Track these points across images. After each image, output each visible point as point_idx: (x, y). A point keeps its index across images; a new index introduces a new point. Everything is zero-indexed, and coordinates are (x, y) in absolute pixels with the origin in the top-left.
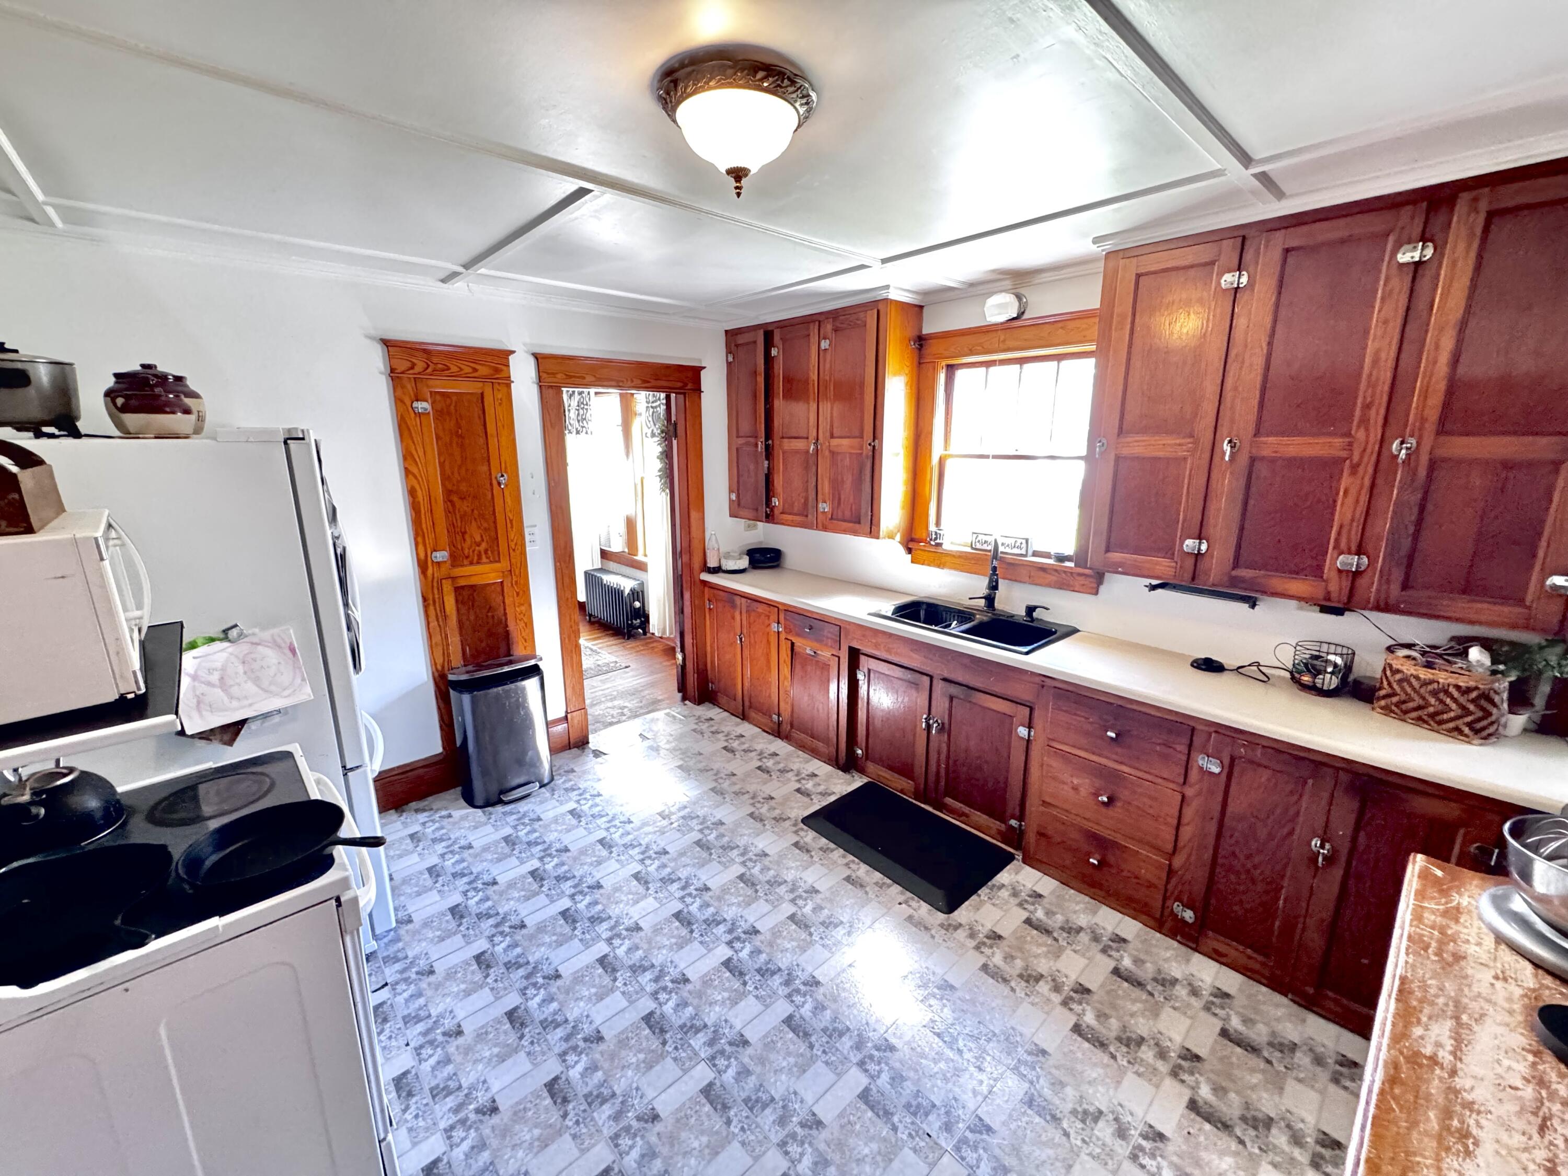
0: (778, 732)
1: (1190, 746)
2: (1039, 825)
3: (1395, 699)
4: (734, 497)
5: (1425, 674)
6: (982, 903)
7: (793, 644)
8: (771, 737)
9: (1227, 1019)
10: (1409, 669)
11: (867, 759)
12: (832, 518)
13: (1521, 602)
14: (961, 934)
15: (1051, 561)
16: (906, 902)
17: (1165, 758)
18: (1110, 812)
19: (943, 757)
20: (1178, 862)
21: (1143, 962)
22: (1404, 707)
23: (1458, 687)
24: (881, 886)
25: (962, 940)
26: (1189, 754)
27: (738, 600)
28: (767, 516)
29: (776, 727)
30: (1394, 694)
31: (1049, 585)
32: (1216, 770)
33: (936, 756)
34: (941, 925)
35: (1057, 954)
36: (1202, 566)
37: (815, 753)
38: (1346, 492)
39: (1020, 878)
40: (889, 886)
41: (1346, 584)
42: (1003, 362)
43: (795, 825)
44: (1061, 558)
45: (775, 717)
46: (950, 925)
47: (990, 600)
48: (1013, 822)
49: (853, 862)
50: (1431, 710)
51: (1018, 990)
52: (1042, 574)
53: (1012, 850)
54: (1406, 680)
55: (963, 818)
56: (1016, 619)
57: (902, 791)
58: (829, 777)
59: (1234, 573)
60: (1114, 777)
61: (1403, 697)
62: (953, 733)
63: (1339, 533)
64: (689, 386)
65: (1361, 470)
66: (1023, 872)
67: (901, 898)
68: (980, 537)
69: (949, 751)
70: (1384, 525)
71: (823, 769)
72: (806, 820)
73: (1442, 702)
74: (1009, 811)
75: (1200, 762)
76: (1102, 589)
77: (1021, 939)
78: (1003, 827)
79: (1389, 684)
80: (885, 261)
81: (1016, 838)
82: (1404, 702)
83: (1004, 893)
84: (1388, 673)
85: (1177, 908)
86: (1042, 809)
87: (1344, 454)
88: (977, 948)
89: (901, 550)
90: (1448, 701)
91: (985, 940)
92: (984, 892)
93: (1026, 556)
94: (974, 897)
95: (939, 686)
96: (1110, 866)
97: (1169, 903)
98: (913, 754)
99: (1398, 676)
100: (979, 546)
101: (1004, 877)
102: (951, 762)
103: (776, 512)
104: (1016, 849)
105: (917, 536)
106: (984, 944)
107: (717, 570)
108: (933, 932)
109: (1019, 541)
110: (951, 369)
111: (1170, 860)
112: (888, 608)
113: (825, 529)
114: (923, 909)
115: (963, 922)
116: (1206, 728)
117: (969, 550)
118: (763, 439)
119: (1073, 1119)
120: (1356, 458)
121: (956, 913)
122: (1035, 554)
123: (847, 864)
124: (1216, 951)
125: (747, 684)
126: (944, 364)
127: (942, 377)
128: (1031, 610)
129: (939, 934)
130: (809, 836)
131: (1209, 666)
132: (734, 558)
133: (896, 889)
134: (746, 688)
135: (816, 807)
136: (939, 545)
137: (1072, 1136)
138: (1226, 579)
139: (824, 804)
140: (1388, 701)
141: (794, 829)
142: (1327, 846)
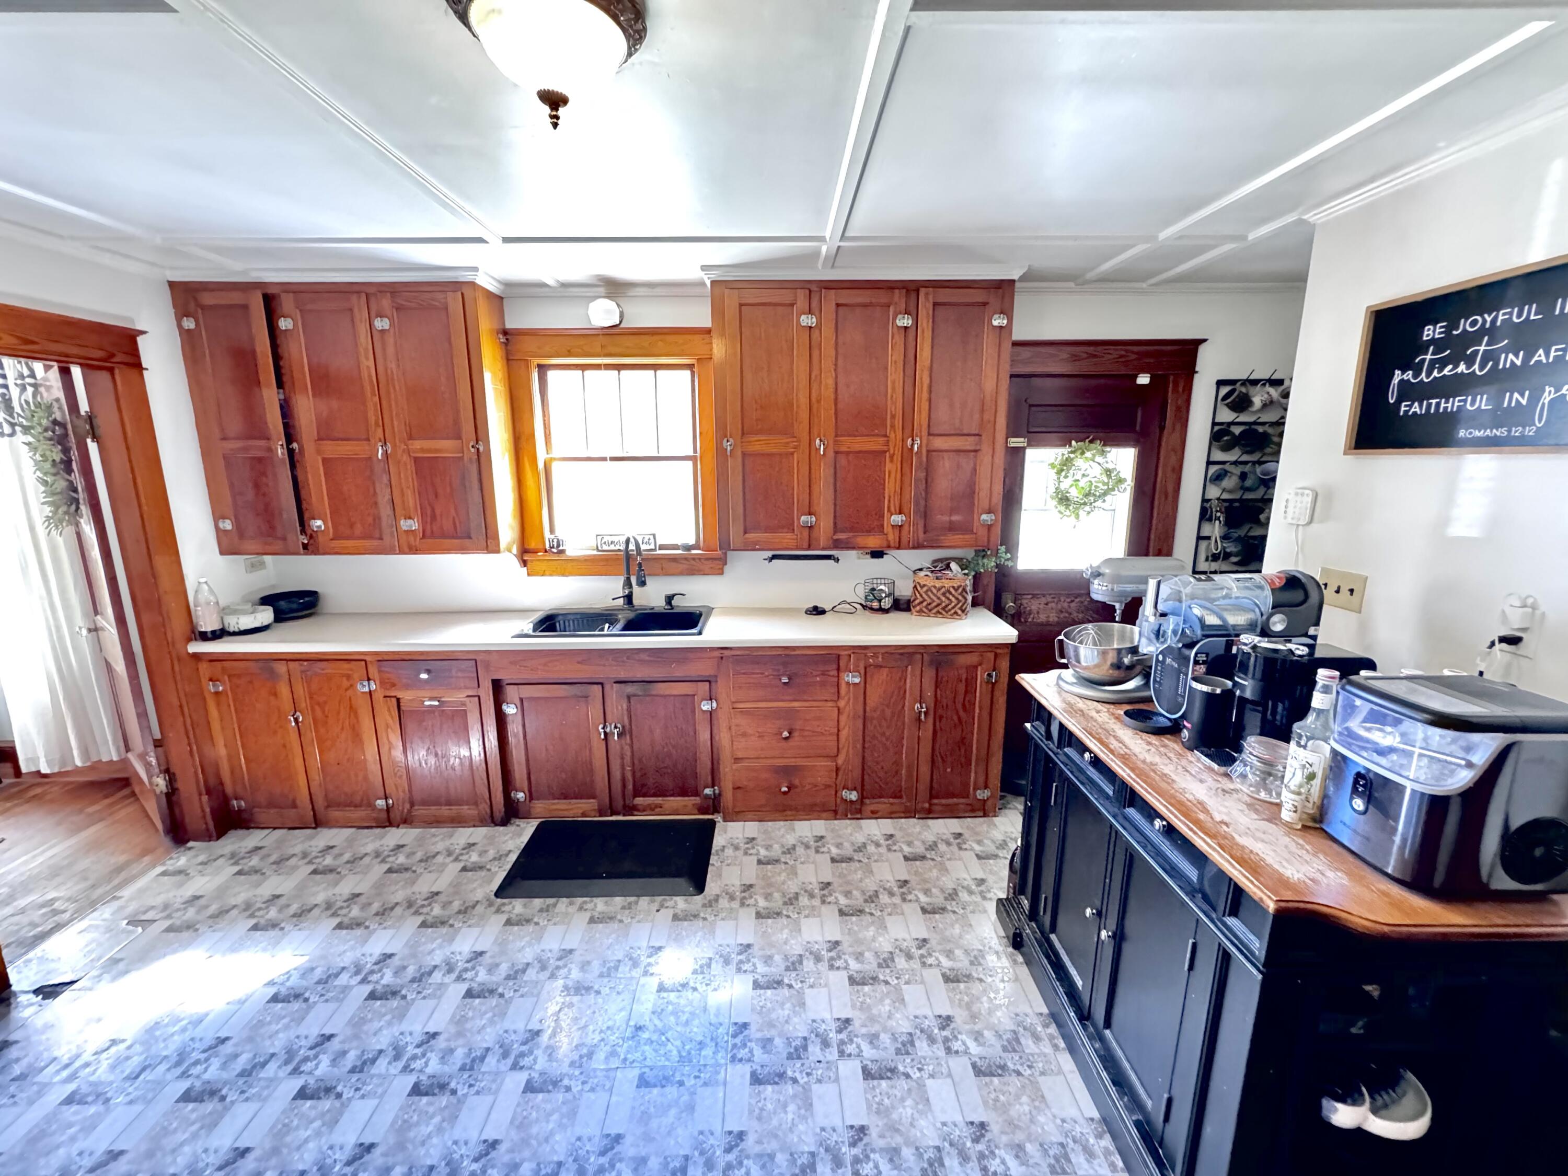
0: (388, 820)
1: (838, 669)
2: (733, 783)
3: (925, 604)
4: (227, 525)
5: (938, 584)
6: (719, 869)
7: (398, 700)
8: (378, 831)
9: (901, 850)
10: (931, 582)
11: (531, 798)
12: (424, 536)
13: (972, 532)
14: (724, 903)
15: (679, 552)
16: (662, 906)
17: (823, 684)
18: (791, 743)
19: (628, 759)
20: (840, 760)
21: (841, 844)
22: (930, 607)
23: (953, 587)
24: (629, 906)
25: (728, 906)
26: (838, 676)
27: (281, 668)
28: (305, 546)
29: (384, 815)
30: (924, 600)
31: (681, 574)
32: (857, 680)
33: (618, 761)
34: (704, 906)
35: (794, 872)
36: (815, 533)
37: (458, 822)
38: (890, 472)
39: (729, 835)
40: (637, 903)
41: (897, 533)
42: (598, 367)
43: (491, 905)
44: (688, 548)
45: (381, 803)
46: (710, 901)
47: (629, 598)
48: (708, 791)
49: (585, 902)
50: (944, 605)
51: (791, 914)
52: (674, 564)
53: (710, 817)
54: (929, 590)
55: (658, 810)
56: (656, 610)
57: (584, 815)
58: (491, 839)
59: (835, 537)
60: (790, 714)
61: (929, 601)
62: (634, 733)
63: (889, 501)
64: (119, 358)
65: (895, 457)
66: (729, 829)
67: (655, 906)
68: (606, 539)
69: (632, 752)
70: (911, 492)
71: (479, 834)
72: (500, 893)
73: (948, 599)
74: (702, 783)
75: (846, 679)
76: (726, 568)
77: (765, 878)
78: (697, 800)
79: (921, 596)
80: (506, 240)
81: (714, 805)
82: (929, 604)
83: (729, 852)
84: (919, 588)
85: (845, 794)
86: (735, 766)
87: (885, 448)
88: (742, 904)
89: (516, 563)
90: (951, 597)
91: (743, 894)
92: (713, 860)
93: (655, 550)
94: (710, 868)
95: (613, 692)
96: (796, 787)
97: (839, 793)
98: (591, 771)
99: (925, 589)
100: (605, 547)
101: (718, 841)
102: (636, 762)
103: (321, 539)
104: (713, 814)
105: (532, 545)
106: (744, 898)
107: (220, 634)
108: (702, 915)
109: (647, 538)
110: (542, 369)
111: (836, 761)
112: (527, 626)
113: (413, 550)
114: (681, 903)
115: (718, 893)
116: (846, 653)
117: (595, 553)
118: (283, 441)
119: (882, 970)
120: (892, 452)
121: (707, 888)
122: (662, 547)
123: (581, 908)
124: (873, 812)
125: (316, 778)
126: (535, 363)
127: (535, 376)
128: (669, 599)
129: (707, 913)
130: (517, 906)
131: (817, 611)
132: (244, 613)
133: (644, 901)
134: (314, 785)
135: (501, 875)
136: (562, 552)
137: (890, 980)
138: (831, 542)
139: (508, 867)
140: (921, 606)
141: (493, 909)
142: (924, 705)
